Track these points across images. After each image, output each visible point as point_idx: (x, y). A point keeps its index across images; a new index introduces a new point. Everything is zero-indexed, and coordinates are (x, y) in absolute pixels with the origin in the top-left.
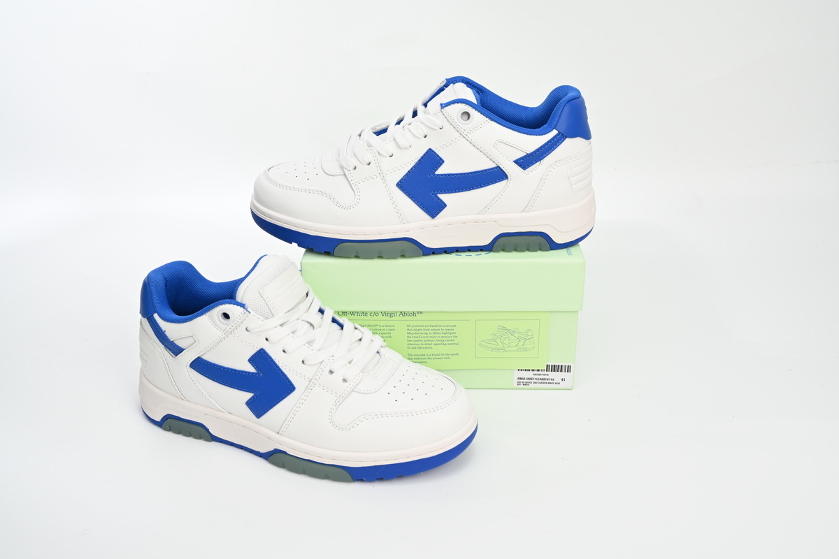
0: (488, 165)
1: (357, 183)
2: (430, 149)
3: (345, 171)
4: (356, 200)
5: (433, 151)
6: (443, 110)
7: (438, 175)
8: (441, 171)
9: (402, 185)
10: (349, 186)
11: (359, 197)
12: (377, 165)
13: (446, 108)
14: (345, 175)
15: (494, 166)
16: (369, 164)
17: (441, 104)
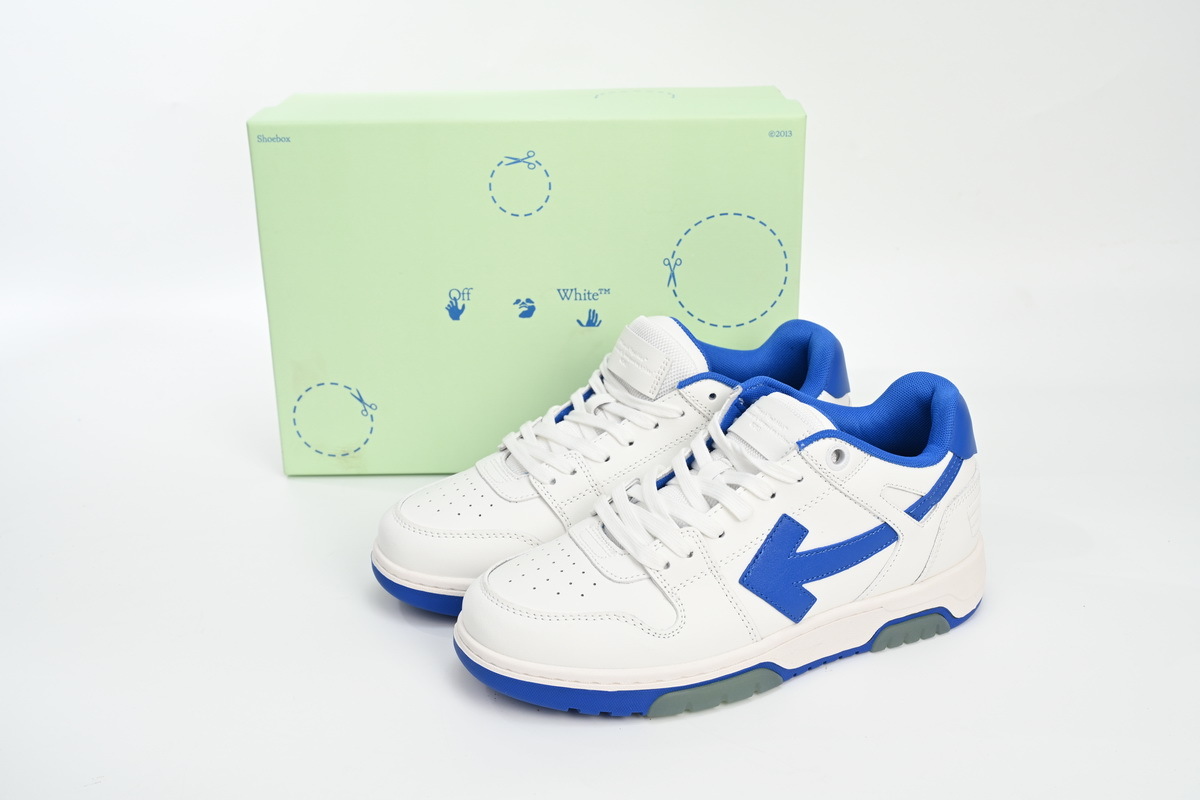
0: (870, 524)
1: (675, 590)
2: (785, 516)
3: (651, 572)
4: (680, 619)
5: (790, 518)
6: (803, 452)
7: (801, 554)
8: (805, 546)
9: (747, 580)
10: (662, 597)
11: (683, 614)
12: (705, 555)
13: (806, 449)
14: (650, 578)
15: (879, 523)
16: (691, 555)
17: (799, 443)
